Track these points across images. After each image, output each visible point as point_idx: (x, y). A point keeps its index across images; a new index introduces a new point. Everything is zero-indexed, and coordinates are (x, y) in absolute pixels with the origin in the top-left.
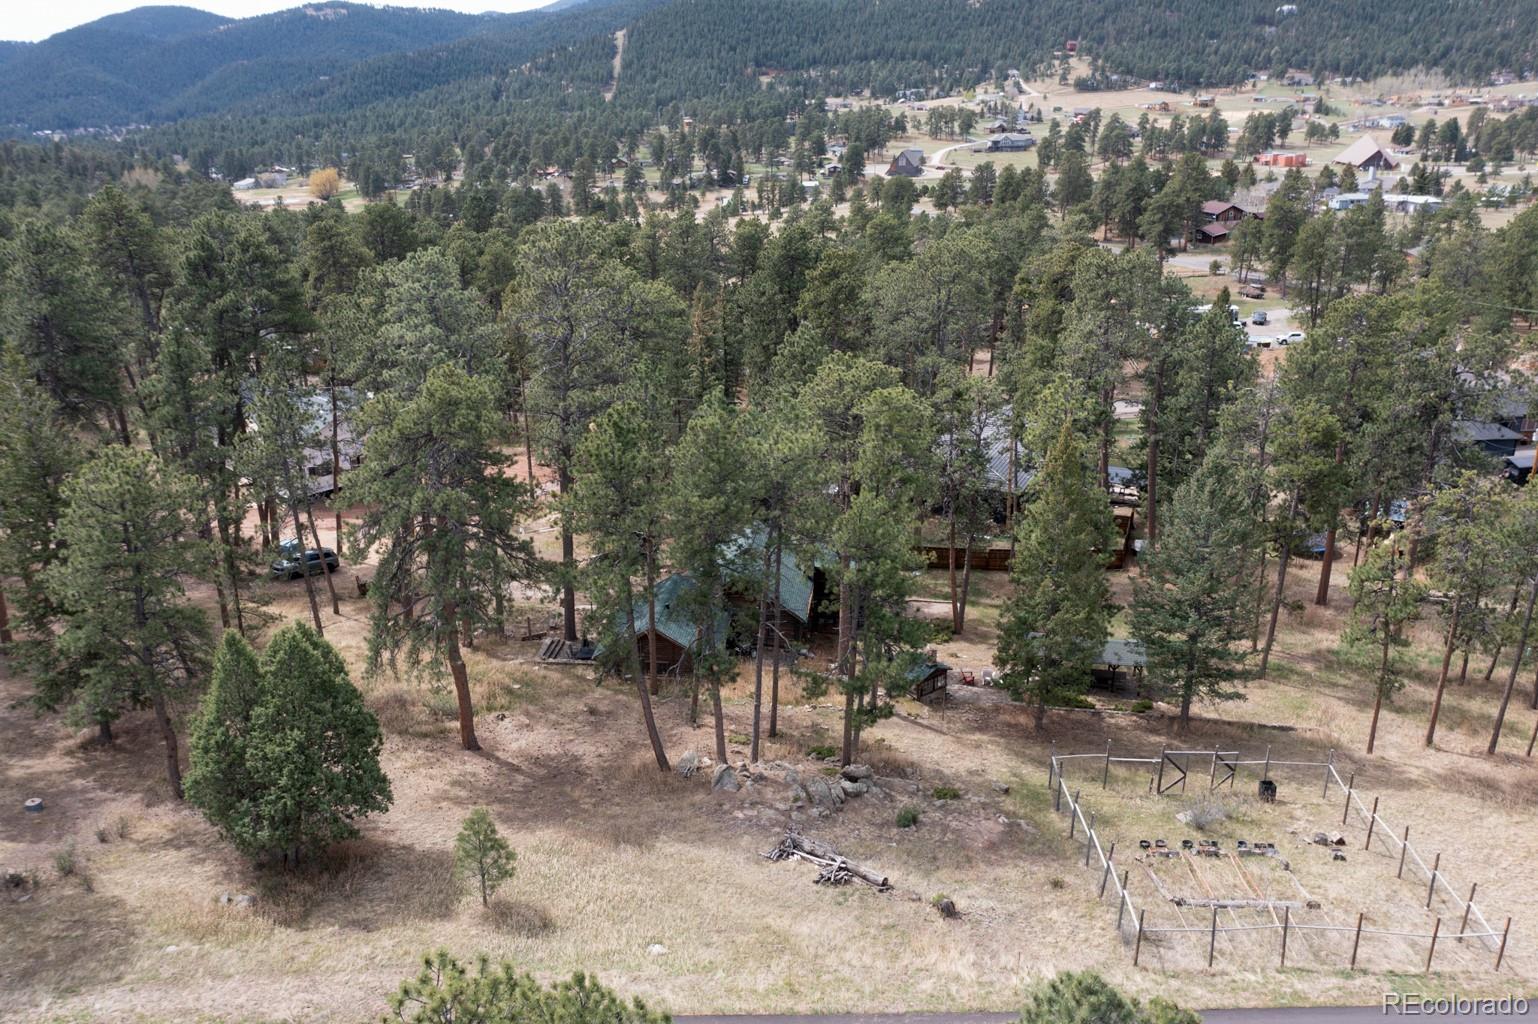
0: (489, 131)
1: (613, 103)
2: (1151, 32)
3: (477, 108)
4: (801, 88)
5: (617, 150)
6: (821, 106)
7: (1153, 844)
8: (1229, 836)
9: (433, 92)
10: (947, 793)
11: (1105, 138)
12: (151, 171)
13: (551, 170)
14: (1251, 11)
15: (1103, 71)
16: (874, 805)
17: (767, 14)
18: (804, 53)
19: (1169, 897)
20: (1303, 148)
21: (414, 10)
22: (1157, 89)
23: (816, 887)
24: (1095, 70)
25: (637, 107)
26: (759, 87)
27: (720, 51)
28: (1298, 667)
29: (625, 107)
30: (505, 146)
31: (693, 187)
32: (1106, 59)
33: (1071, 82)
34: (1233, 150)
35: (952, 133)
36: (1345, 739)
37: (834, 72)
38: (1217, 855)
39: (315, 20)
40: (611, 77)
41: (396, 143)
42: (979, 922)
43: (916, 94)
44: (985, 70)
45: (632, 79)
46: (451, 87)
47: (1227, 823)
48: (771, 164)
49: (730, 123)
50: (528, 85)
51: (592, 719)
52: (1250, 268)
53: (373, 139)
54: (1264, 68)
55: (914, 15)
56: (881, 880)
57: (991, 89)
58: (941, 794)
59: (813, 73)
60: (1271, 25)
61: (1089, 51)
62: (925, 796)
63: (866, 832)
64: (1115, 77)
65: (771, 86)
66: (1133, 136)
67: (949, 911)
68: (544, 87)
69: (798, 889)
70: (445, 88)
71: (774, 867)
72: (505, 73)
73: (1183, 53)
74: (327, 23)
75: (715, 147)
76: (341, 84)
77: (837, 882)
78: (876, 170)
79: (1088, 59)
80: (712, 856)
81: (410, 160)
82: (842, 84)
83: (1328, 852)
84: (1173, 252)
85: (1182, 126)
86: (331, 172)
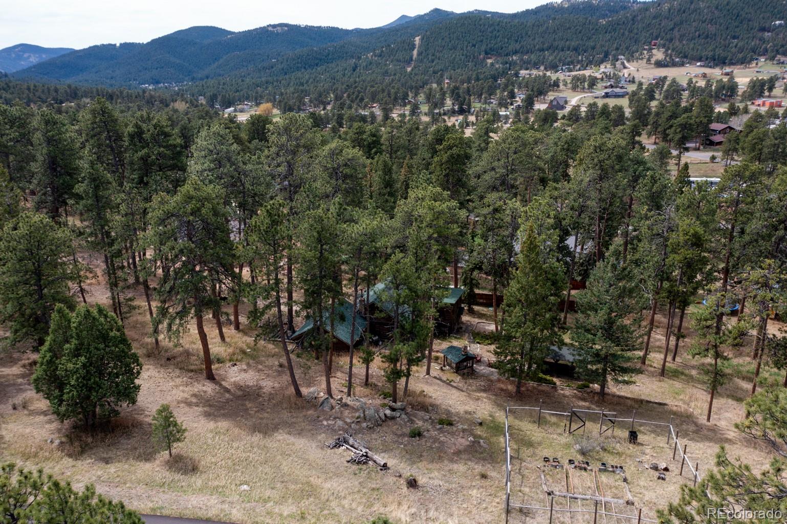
0: (347, 86)
1: (411, 73)
2: (699, 36)
3: (344, 75)
4: (508, 65)
5: (408, 95)
6: (517, 75)
7: (552, 461)
8: (599, 460)
9: (324, 67)
10: (447, 422)
11: (667, 91)
12: (184, 103)
13: (375, 105)
14: (757, 24)
15: (671, 56)
16: (400, 425)
17: (492, 28)
18: (510, 48)
19: (546, 489)
20: (782, 97)
21: (320, 27)
22: (701, 66)
23: (346, 464)
24: (667, 56)
25: (422, 74)
26: (486, 65)
27: (467, 47)
28: (687, 372)
29: (416, 74)
30: (354, 93)
31: (445, 114)
32: (673, 50)
33: (653, 62)
34: (739, 98)
35: (584, 88)
36: (696, 412)
37: (526, 57)
38: (585, 469)
39: (272, 32)
40: (412, 60)
41: (302, 91)
42: (427, 492)
43: (568, 68)
44: (606, 55)
45: (422, 61)
46: (333, 65)
47: (601, 453)
48: (485, 103)
49: (469, 82)
50: (371, 63)
51: (280, 369)
52: (732, 159)
53: (292, 89)
54: (764, 55)
55: (570, 28)
56: (382, 463)
57: (609, 66)
58: (441, 422)
59: (514, 58)
60: (769, 32)
61: (664, 46)
62: (433, 422)
63: (389, 438)
64: (677, 60)
65: (492, 64)
66: (684, 90)
67: (412, 484)
68: (378, 64)
69: (336, 465)
70: (330, 65)
71: (329, 451)
72: (359, 58)
73: (716, 47)
74: (278, 34)
75: (458, 94)
76: (282, 63)
77: (359, 463)
78: (540, 106)
79: (664, 50)
80: (300, 443)
81: (307, 100)
82: (529, 64)
83: (657, 474)
84: (687, 149)
85: (711, 86)
86: (269, 105)
